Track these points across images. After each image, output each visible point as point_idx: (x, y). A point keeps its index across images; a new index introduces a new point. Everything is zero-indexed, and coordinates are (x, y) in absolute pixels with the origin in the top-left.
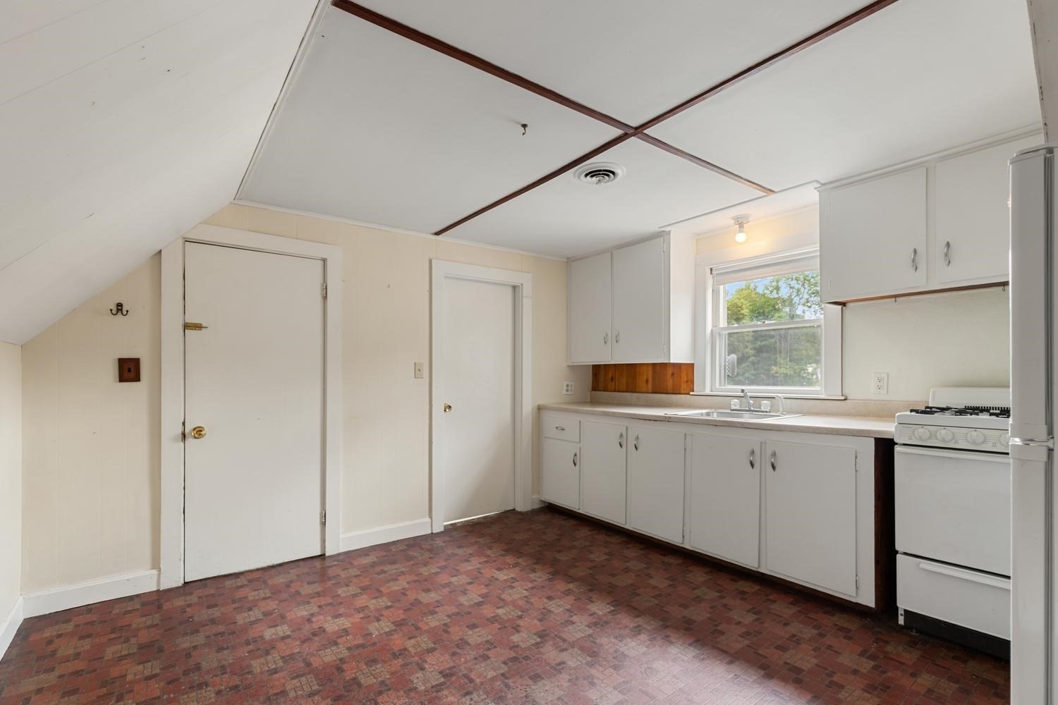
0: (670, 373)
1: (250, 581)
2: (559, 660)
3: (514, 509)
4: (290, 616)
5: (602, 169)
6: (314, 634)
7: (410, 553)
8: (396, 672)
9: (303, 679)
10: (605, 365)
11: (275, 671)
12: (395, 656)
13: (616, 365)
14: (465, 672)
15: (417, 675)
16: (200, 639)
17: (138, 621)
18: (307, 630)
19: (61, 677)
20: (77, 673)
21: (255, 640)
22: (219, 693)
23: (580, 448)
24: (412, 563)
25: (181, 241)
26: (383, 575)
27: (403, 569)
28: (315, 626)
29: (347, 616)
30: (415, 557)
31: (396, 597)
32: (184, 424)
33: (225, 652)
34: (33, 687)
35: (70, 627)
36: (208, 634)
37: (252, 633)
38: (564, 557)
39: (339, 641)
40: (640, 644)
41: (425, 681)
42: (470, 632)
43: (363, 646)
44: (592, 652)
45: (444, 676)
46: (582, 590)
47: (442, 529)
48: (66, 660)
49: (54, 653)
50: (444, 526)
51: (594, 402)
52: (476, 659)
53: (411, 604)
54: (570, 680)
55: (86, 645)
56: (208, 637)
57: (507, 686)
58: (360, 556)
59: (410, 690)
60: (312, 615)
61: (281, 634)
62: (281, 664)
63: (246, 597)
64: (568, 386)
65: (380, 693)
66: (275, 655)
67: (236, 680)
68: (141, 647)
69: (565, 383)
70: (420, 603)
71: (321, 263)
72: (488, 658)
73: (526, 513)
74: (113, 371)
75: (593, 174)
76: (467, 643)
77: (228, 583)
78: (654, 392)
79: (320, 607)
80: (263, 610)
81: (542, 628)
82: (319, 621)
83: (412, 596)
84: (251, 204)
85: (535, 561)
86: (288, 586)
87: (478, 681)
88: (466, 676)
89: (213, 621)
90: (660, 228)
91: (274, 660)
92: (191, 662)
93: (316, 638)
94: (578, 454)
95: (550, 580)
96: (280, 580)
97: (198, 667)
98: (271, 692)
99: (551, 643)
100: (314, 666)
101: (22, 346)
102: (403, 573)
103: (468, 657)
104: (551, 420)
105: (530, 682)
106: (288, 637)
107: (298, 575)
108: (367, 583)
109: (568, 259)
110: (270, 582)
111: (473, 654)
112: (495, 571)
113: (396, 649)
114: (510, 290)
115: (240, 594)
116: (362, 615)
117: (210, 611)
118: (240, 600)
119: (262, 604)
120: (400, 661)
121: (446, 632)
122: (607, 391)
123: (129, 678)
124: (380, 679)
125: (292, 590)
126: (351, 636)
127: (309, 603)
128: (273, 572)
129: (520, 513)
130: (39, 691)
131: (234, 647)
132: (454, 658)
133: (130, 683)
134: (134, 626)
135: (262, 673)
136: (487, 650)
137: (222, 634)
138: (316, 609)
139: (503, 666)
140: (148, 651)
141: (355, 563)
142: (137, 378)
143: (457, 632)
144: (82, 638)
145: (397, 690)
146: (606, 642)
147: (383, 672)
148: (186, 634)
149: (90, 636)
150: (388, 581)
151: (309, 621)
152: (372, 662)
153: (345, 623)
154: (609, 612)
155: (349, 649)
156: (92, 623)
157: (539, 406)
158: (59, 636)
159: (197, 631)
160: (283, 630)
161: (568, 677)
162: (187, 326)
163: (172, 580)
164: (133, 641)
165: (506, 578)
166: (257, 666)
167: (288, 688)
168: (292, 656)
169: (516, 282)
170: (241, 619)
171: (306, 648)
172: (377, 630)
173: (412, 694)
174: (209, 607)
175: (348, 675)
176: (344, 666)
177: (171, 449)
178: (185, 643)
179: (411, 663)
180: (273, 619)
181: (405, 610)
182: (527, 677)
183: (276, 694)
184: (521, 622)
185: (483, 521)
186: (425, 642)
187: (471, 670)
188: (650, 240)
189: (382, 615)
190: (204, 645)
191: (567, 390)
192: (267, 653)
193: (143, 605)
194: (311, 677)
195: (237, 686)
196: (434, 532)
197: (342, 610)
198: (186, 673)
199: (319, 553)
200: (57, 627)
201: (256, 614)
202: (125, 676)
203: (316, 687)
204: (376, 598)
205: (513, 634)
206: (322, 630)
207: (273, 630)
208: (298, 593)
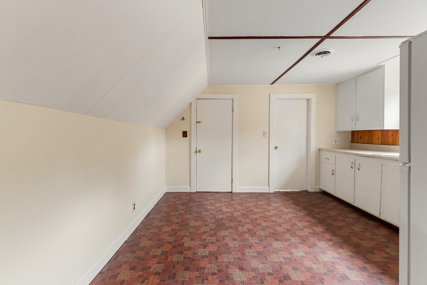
0: (391, 134)
1: (211, 195)
2: (289, 238)
3: (307, 190)
4: (216, 205)
5: (322, 52)
6: (220, 211)
7: (258, 197)
8: (236, 225)
9: (212, 219)
10: (357, 131)
11: (207, 216)
12: (237, 221)
13: (363, 131)
14: (255, 231)
15: (241, 228)
16: (195, 204)
17: (184, 198)
18: (218, 209)
19: (168, 205)
20: (171, 205)
21: (206, 208)
22: (194, 216)
23: (335, 168)
24: (257, 200)
25: (196, 99)
26: (246, 201)
27: (253, 201)
28: (221, 209)
29: (230, 209)
30: (259, 198)
31: (246, 208)
32: (196, 149)
33: (199, 209)
34: (164, 205)
35: (172, 196)
36: (197, 204)
37: (206, 206)
38: (316, 210)
39: (225, 214)
40: (327, 244)
41: (242, 230)
42: (263, 222)
43: (230, 217)
44: (304, 240)
45: (248, 230)
46: (316, 222)
47: (273, 192)
48: (170, 202)
49: (168, 200)
50: (275, 191)
51: (351, 148)
52: (261, 229)
53: (250, 211)
54: (288, 245)
55: (174, 200)
56: (196, 205)
57: (266, 239)
58: (242, 194)
59: (237, 230)
60: (222, 206)
61: (212, 208)
62: (209, 215)
63: (208, 198)
64: (336, 140)
65: (229, 228)
66: (209, 212)
67: (198, 215)
68: (183, 203)
69: (334, 140)
70: (253, 211)
71: (232, 100)
72: (265, 230)
73: (312, 193)
74: (181, 134)
75: (319, 54)
76: (261, 225)
77: (206, 194)
78: (381, 144)
79: (224, 205)
80: (211, 202)
81: (290, 228)
82: (222, 208)
83: (251, 208)
84: (212, 86)
85: (303, 209)
86: (219, 198)
87: (257, 235)
88: (255, 232)
89: (199, 202)
90: (377, 64)
91: (208, 213)
92: (191, 209)
93: (220, 212)
94: (334, 170)
95: (304, 216)
96: (218, 196)
97: (192, 210)
98: (204, 220)
99: (290, 233)
100: (216, 217)
101: (166, 129)
102: (253, 202)
103: (258, 228)
104: (324, 155)
105: (274, 240)
106: (213, 209)
107: (223, 196)
108: (240, 202)
109: (336, 84)
110: (215, 196)
111: (261, 228)
112: (284, 208)
113: (239, 220)
114: (306, 101)
115: (207, 197)
116: (234, 209)
117: (199, 199)
118: (206, 198)
119: (211, 201)
120: (238, 223)
121: (256, 220)
122: (358, 143)
123: (179, 208)
124: (230, 225)
125: (220, 199)
126: (229, 214)
127: (222, 203)
128: (217, 193)
129: (309, 192)
130: (164, 206)
131: (201, 208)
132: (254, 227)
133: (179, 209)
134: (183, 199)
135: (204, 215)
136: (266, 228)
137: (200, 205)
138: (223, 205)
139: (268, 234)
140: (184, 204)
141: (240, 196)
142: (186, 136)
143: (259, 221)
144: (174, 198)
145: (233, 229)
146: (312, 240)
147: (232, 224)
148: (192, 203)
149: (175, 198)
150: (247, 203)
151: (220, 207)
152: (230, 221)
153: (229, 210)
154: (321, 232)
155: (226, 216)
156: (176, 196)
157: (319, 149)
158: (170, 197)
159: (194, 203)
160: (213, 208)
161: (288, 243)
162: (197, 122)
163: (194, 190)
164: (182, 201)
165: (287, 211)
166: (204, 213)
167: (208, 220)
168: (212, 214)
169: (308, 97)
170: (205, 203)
171: (216, 213)
172: (236, 214)
173: (237, 231)
174: (199, 198)
175: (223, 222)
176: (223, 220)
177: (193, 155)
178: (191, 205)
179: (241, 224)
180: (212, 204)
181: (247, 212)
182: (274, 239)
183: (205, 221)
184: (283, 225)
185: (291, 192)
186: (248, 221)
187: (257, 231)
188: (374, 70)
189: (240, 211)
190: (195, 206)
191: (336, 142)
192: (207, 211)
193: (187, 195)
194: (214, 219)
195: (198, 216)
196: (270, 192)
197: (230, 207)
198: (189, 211)
199: (231, 191)
200: (170, 195)
201: (209, 202)
202: (178, 208)
203: (214, 222)
204: (240, 206)
205: (278, 227)
206: (222, 210)
207: (211, 207)
208: (221, 200)
